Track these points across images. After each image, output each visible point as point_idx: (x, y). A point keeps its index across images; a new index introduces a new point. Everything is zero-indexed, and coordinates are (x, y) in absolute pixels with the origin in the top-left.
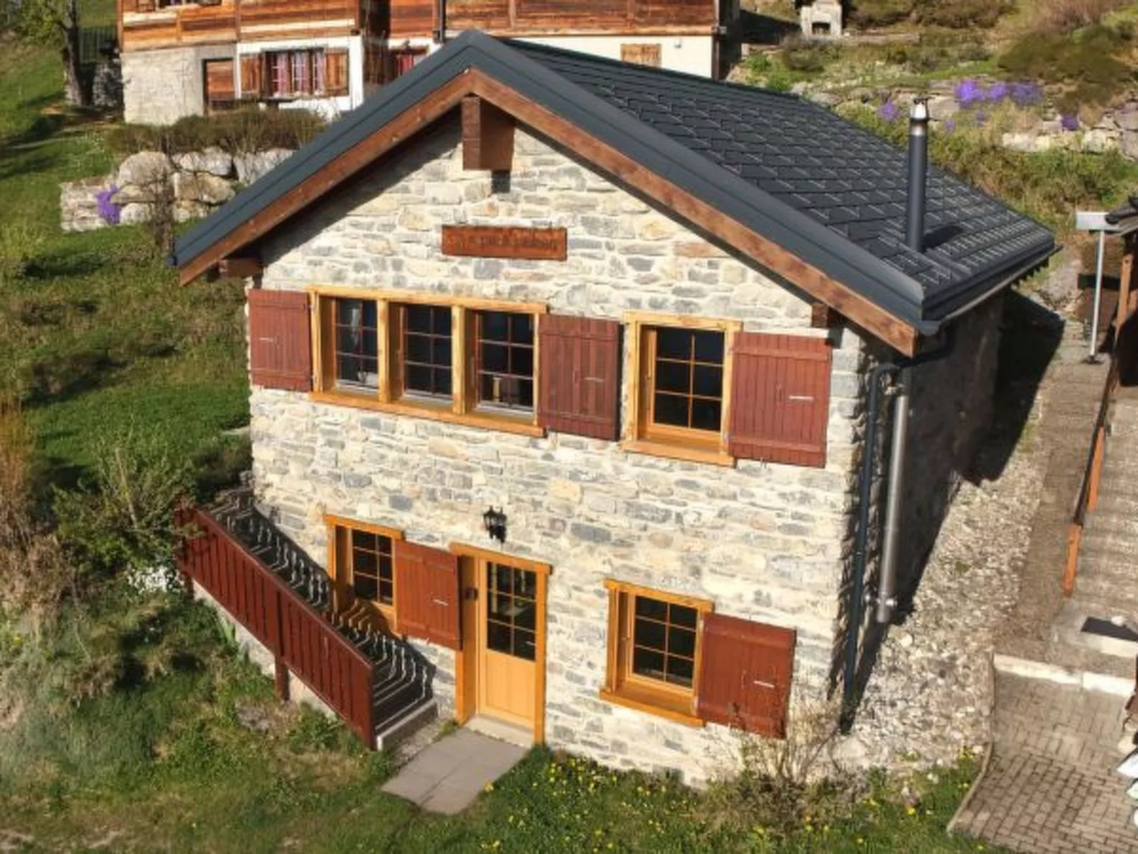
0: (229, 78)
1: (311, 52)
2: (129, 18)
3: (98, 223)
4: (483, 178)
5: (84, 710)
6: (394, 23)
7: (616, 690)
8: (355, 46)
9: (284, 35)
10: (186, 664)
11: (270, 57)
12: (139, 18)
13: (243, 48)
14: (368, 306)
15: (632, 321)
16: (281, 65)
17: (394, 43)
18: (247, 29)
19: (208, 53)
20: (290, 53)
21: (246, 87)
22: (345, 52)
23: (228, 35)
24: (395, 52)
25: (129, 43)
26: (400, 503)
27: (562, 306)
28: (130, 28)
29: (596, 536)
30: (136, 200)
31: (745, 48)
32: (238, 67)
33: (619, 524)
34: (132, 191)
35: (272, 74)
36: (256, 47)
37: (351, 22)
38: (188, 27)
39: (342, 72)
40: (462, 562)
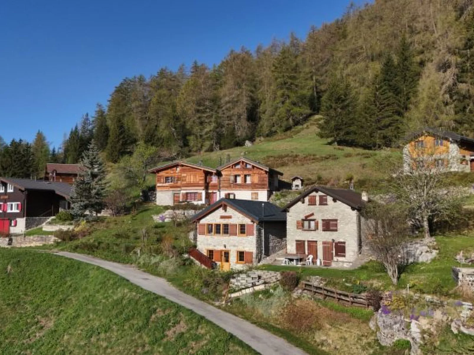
0: (179, 197)
1: (195, 193)
2: (158, 185)
3: (161, 221)
4: (224, 211)
5: (179, 267)
6: (210, 188)
7: (237, 263)
8: (204, 193)
9: (190, 190)
10: (190, 264)
11: (187, 193)
12: (161, 185)
13: (182, 192)
14: (212, 225)
15: (238, 224)
16: (189, 195)
17: (210, 191)
18: (183, 188)
19: (174, 192)
20: (191, 193)
21: (183, 199)
22: (201, 193)
23: (179, 189)
24: (210, 193)
25: (158, 189)
26: (215, 246)
27: (232, 223)
28: (158, 187)
29: (234, 246)
30: (168, 218)
31: (274, 192)
32: (181, 195)
33: (237, 244)
34: (167, 216)
35: (187, 196)
36: (185, 192)
37: (203, 188)
38: (171, 187)
39: (201, 197)
40: (221, 251)
